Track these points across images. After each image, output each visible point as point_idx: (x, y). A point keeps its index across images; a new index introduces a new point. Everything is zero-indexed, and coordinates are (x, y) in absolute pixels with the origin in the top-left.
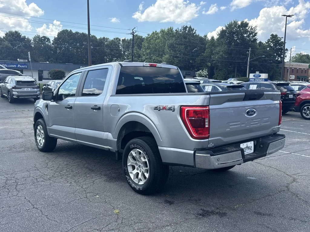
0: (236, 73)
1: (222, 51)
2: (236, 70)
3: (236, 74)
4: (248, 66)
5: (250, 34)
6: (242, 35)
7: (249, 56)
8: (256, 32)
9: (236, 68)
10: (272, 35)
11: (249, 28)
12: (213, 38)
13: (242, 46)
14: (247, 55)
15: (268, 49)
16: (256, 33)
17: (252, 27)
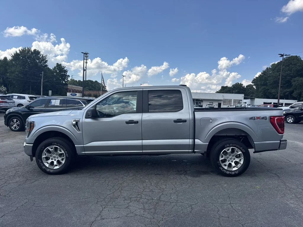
0: (30, 90)
1: (18, 71)
2: (31, 88)
3: (30, 92)
4: (42, 86)
5: (42, 61)
6: (34, 60)
7: (43, 78)
8: (46, 59)
9: (31, 87)
10: (57, 64)
11: (40, 56)
12: (5, 58)
13: (36, 70)
14: (41, 77)
15: (55, 74)
16: (47, 61)
17: (43, 55)
